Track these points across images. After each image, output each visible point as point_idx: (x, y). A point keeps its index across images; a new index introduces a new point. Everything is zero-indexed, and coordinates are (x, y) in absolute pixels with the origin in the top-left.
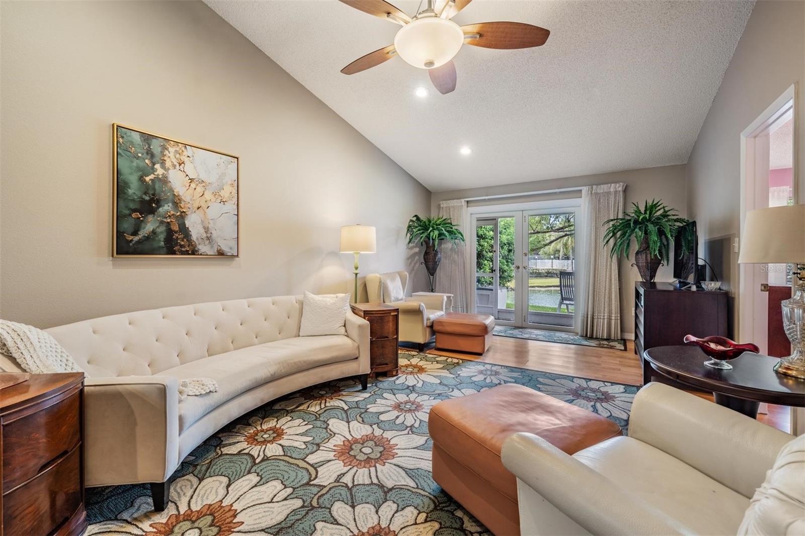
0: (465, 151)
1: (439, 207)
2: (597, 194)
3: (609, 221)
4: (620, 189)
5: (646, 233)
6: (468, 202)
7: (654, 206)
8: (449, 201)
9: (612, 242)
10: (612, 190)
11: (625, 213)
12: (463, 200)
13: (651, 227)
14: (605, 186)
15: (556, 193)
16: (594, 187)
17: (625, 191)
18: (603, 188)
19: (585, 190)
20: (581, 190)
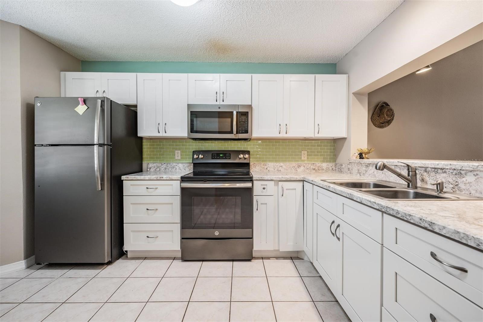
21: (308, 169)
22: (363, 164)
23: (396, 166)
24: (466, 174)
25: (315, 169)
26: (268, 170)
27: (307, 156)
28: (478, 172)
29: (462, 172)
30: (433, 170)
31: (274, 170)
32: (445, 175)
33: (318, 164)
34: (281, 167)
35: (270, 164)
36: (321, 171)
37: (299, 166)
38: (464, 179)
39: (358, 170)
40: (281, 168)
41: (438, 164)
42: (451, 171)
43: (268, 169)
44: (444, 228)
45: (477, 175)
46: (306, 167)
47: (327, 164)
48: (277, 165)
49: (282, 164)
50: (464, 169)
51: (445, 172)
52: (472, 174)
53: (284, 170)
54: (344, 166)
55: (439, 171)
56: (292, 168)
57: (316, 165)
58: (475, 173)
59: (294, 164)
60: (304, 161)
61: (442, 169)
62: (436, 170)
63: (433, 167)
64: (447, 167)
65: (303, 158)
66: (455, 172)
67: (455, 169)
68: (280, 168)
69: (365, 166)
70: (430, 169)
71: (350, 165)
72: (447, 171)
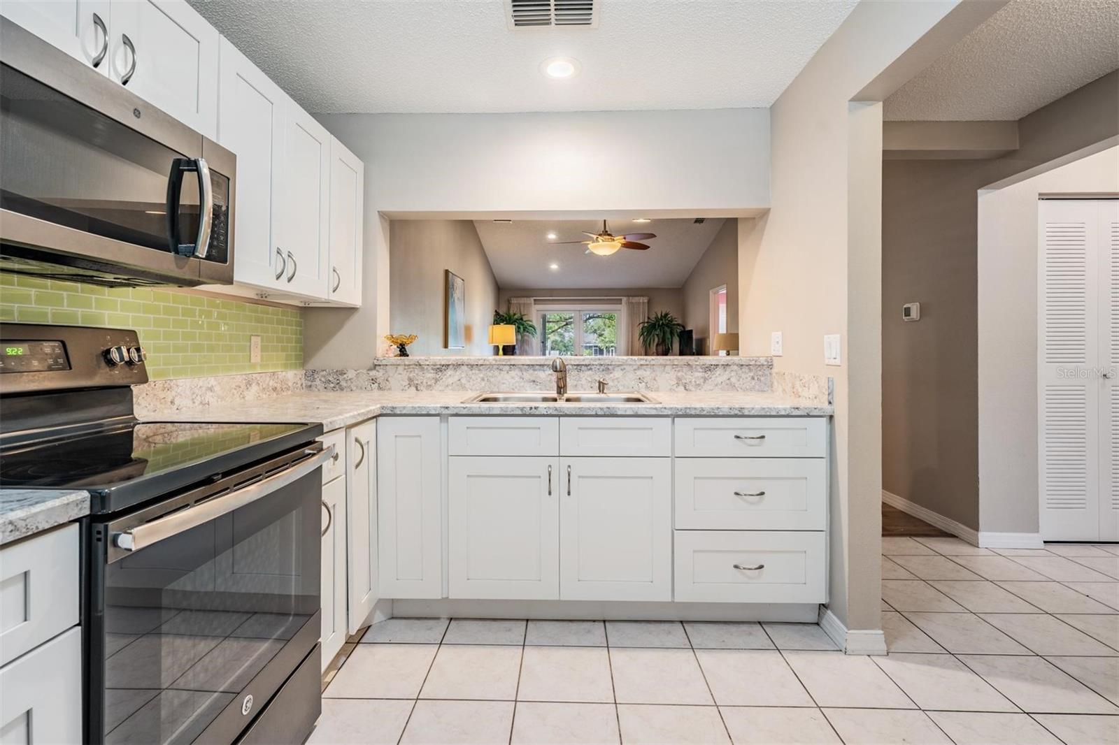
0: (554, 267)
1: (509, 302)
2: (632, 303)
3: (640, 324)
4: (646, 301)
5: (664, 333)
6: (535, 300)
7: (667, 315)
8: (519, 299)
9: (642, 338)
10: (641, 301)
11: (649, 318)
12: (532, 299)
13: (666, 328)
14: (637, 298)
15: (604, 299)
16: (631, 298)
17: (649, 302)
18: (635, 300)
19: (624, 299)
20: (621, 300)
21: (264, 389)
22: (426, 367)
23: (514, 365)
24: (613, 369)
25: (276, 388)
26: (175, 407)
27: (262, 351)
28: (625, 367)
29: (610, 367)
30: (575, 367)
31: (194, 403)
32: (590, 372)
33: (282, 375)
34: (211, 389)
35: (181, 382)
36: (285, 394)
37: (249, 384)
38: (612, 375)
39: (410, 380)
40: (209, 394)
41: (584, 360)
42: (598, 367)
43: (177, 402)
44: (753, 409)
45: (624, 369)
46: (261, 384)
47: (296, 372)
48: (201, 383)
49: (212, 382)
50: (613, 363)
51: (591, 369)
52: (619, 368)
53: (218, 401)
54: (351, 374)
55: (583, 368)
56: (235, 392)
57: (278, 378)
58: (622, 367)
59: (238, 378)
60: (253, 366)
61: (586, 365)
62: (579, 368)
63: (577, 363)
64: (594, 363)
65: (253, 361)
66: (602, 367)
67: (602, 365)
68: (209, 397)
69: (432, 371)
70: (571, 367)
71: (378, 371)
72: (592, 367)
